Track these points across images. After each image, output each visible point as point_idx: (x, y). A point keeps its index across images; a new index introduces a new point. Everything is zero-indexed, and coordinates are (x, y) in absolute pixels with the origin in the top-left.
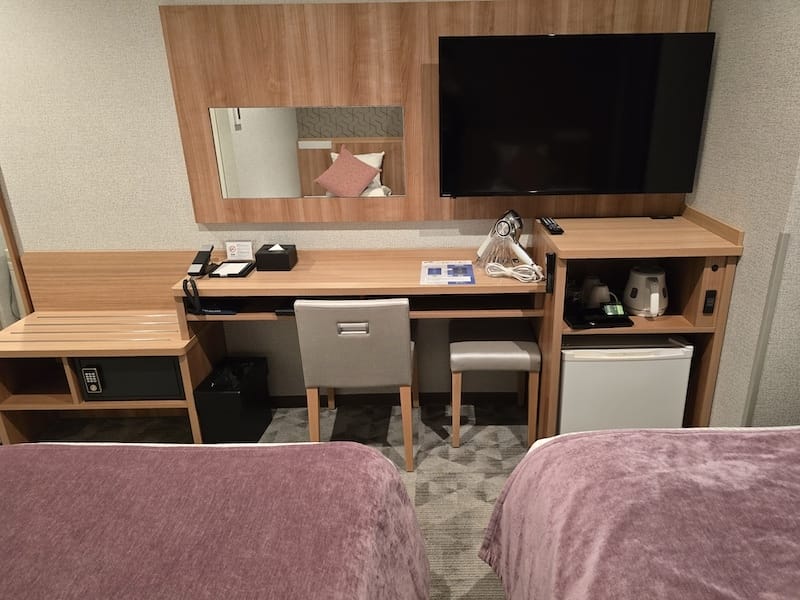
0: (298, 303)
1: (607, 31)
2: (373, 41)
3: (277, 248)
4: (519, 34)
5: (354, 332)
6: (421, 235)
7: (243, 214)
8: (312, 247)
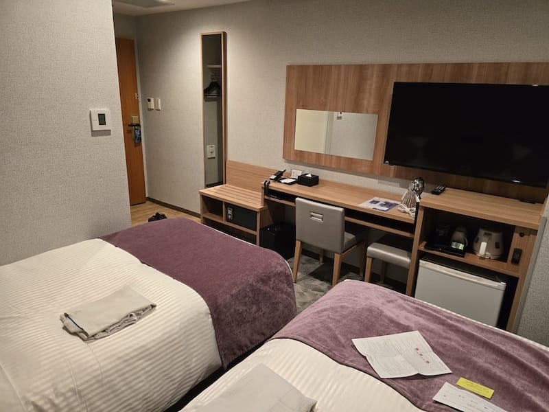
0: (297, 199)
1: (502, 83)
2: (368, 82)
3: (309, 176)
4: (445, 82)
5: (317, 218)
6: (379, 183)
7: (301, 158)
8: (327, 179)
